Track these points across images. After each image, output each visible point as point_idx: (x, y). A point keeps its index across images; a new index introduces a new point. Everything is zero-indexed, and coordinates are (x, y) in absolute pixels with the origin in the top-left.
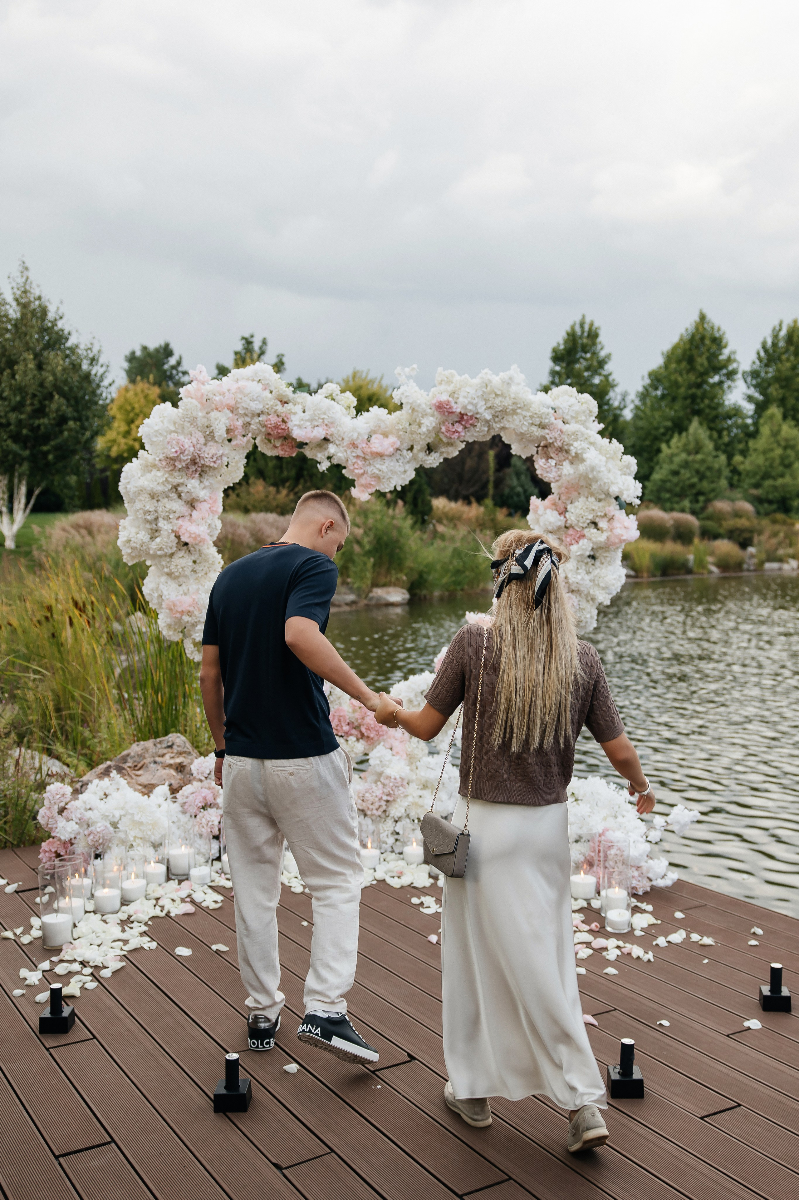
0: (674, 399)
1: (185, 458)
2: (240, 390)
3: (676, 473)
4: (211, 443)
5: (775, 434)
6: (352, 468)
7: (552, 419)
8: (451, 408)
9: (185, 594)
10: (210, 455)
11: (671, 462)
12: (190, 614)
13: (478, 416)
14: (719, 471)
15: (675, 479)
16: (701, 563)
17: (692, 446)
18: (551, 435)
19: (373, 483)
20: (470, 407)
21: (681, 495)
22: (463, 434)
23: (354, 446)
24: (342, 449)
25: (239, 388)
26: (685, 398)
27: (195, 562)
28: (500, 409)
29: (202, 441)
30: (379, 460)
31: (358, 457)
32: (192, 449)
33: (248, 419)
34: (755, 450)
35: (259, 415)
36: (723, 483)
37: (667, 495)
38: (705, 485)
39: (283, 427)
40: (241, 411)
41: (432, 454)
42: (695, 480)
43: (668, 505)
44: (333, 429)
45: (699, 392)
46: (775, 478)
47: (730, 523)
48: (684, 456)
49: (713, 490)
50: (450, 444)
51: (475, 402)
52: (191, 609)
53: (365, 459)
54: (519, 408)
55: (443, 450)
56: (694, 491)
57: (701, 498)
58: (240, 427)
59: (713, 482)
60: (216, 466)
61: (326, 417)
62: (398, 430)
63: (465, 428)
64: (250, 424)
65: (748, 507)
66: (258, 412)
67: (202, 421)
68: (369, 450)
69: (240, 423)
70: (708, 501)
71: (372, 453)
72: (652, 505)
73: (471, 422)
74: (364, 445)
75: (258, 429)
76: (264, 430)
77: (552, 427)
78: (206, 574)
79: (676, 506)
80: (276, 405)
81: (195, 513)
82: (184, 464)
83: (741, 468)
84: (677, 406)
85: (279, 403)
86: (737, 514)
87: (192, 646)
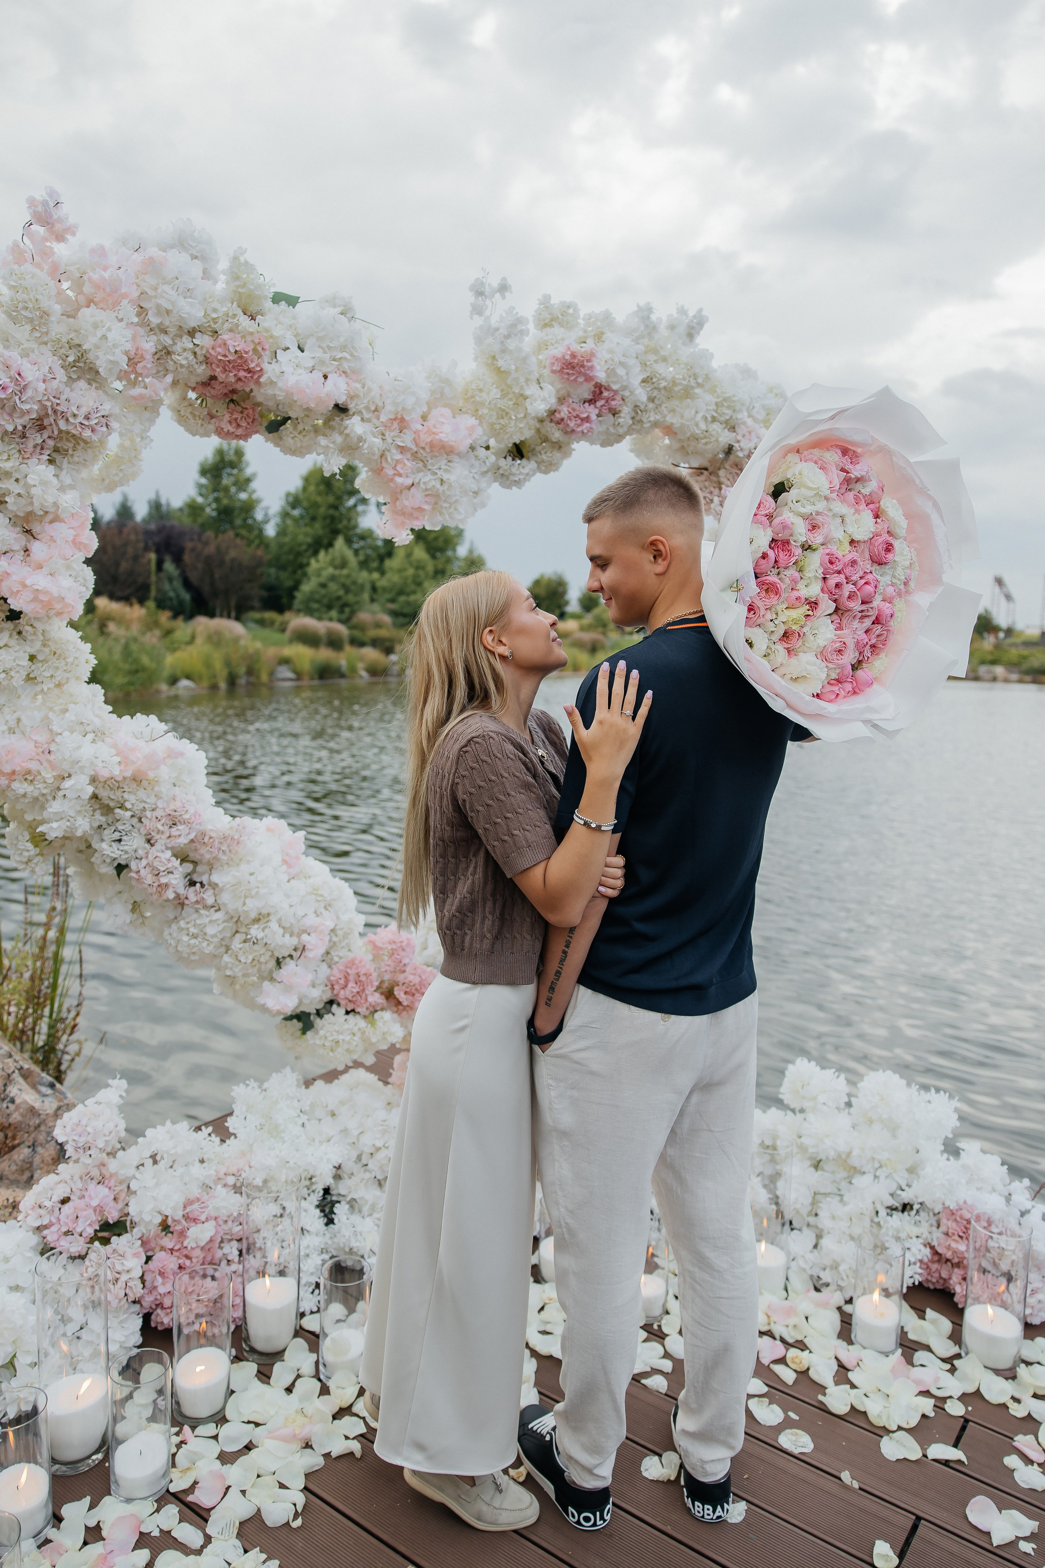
0: (313, 519)
1: (25, 407)
2: (152, 266)
3: (323, 586)
4: (82, 384)
5: (409, 555)
6: (390, 472)
7: (746, 414)
8: (591, 368)
9: (11, 731)
10: (83, 411)
11: (319, 575)
12: (28, 776)
13: (627, 393)
14: (362, 588)
15: (323, 591)
16: (353, 670)
17: (338, 562)
18: (742, 444)
19: (426, 507)
20: (621, 372)
21: (329, 607)
22: (594, 426)
23: (401, 423)
24: (375, 430)
25: (151, 262)
26: (325, 518)
27: (32, 658)
28: (663, 384)
29: (61, 375)
30: (443, 463)
31: (402, 449)
32: (42, 387)
33: (167, 340)
34: (391, 569)
35: (192, 333)
36: (366, 596)
37: (315, 606)
38: (350, 598)
39: (252, 365)
40: (155, 320)
41: (524, 461)
42: (341, 593)
43: (316, 614)
44: (359, 386)
45: (336, 514)
46: (408, 594)
47: (373, 633)
48: (331, 571)
49: (357, 603)
50: (558, 446)
51: (632, 362)
52: (34, 766)
53: (415, 456)
54: (699, 385)
55: (544, 457)
56: (341, 602)
57: (347, 610)
58: (149, 357)
59: (356, 595)
60: (95, 438)
61: (345, 355)
62: (482, 404)
63: (599, 416)
64: (169, 353)
65: (387, 619)
66: (193, 324)
67: (58, 329)
68: (429, 440)
69: (149, 345)
70: (353, 613)
71: (432, 445)
72: (301, 614)
73: (613, 403)
74: (420, 427)
75: (190, 366)
76: (202, 371)
77: (742, 430)
78: (59, 685)
79: (324, 616)
80: (235, 315)
81: (36, 547)
82: (20, 422)
83: (379, 584)
84: (318, 525)
85: (239, 312)
86: (378, 625)
87: (30, 846)
